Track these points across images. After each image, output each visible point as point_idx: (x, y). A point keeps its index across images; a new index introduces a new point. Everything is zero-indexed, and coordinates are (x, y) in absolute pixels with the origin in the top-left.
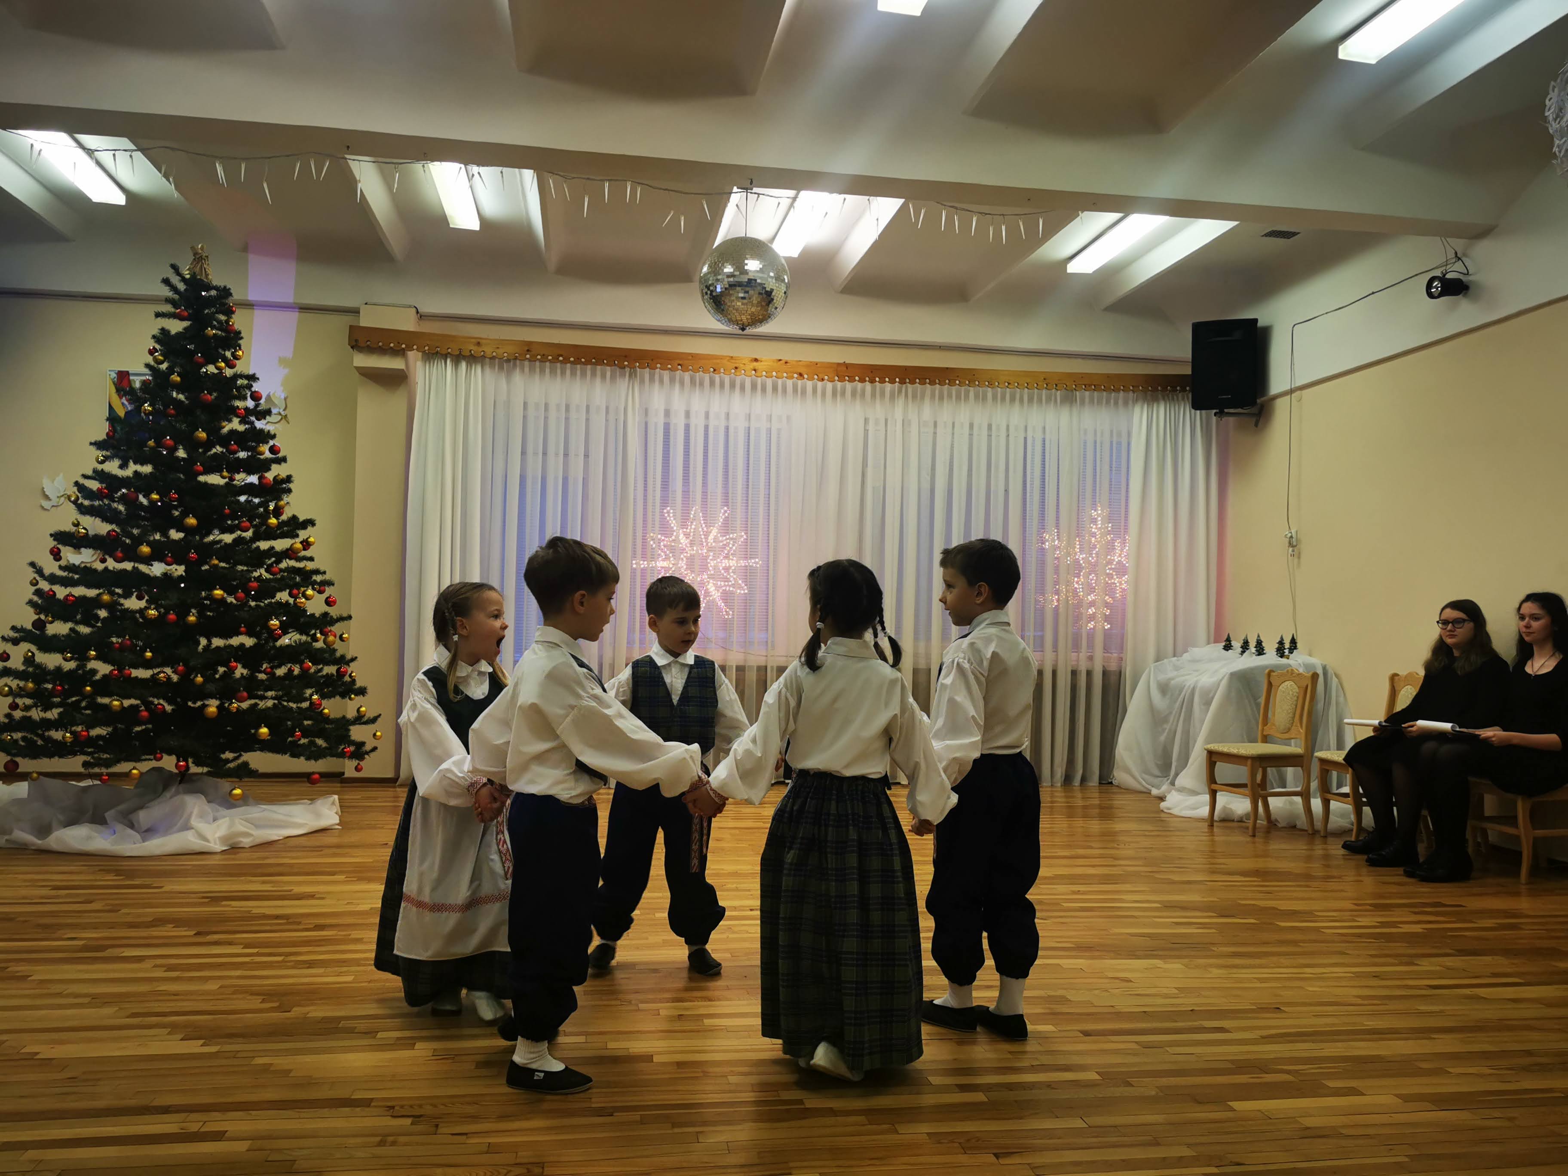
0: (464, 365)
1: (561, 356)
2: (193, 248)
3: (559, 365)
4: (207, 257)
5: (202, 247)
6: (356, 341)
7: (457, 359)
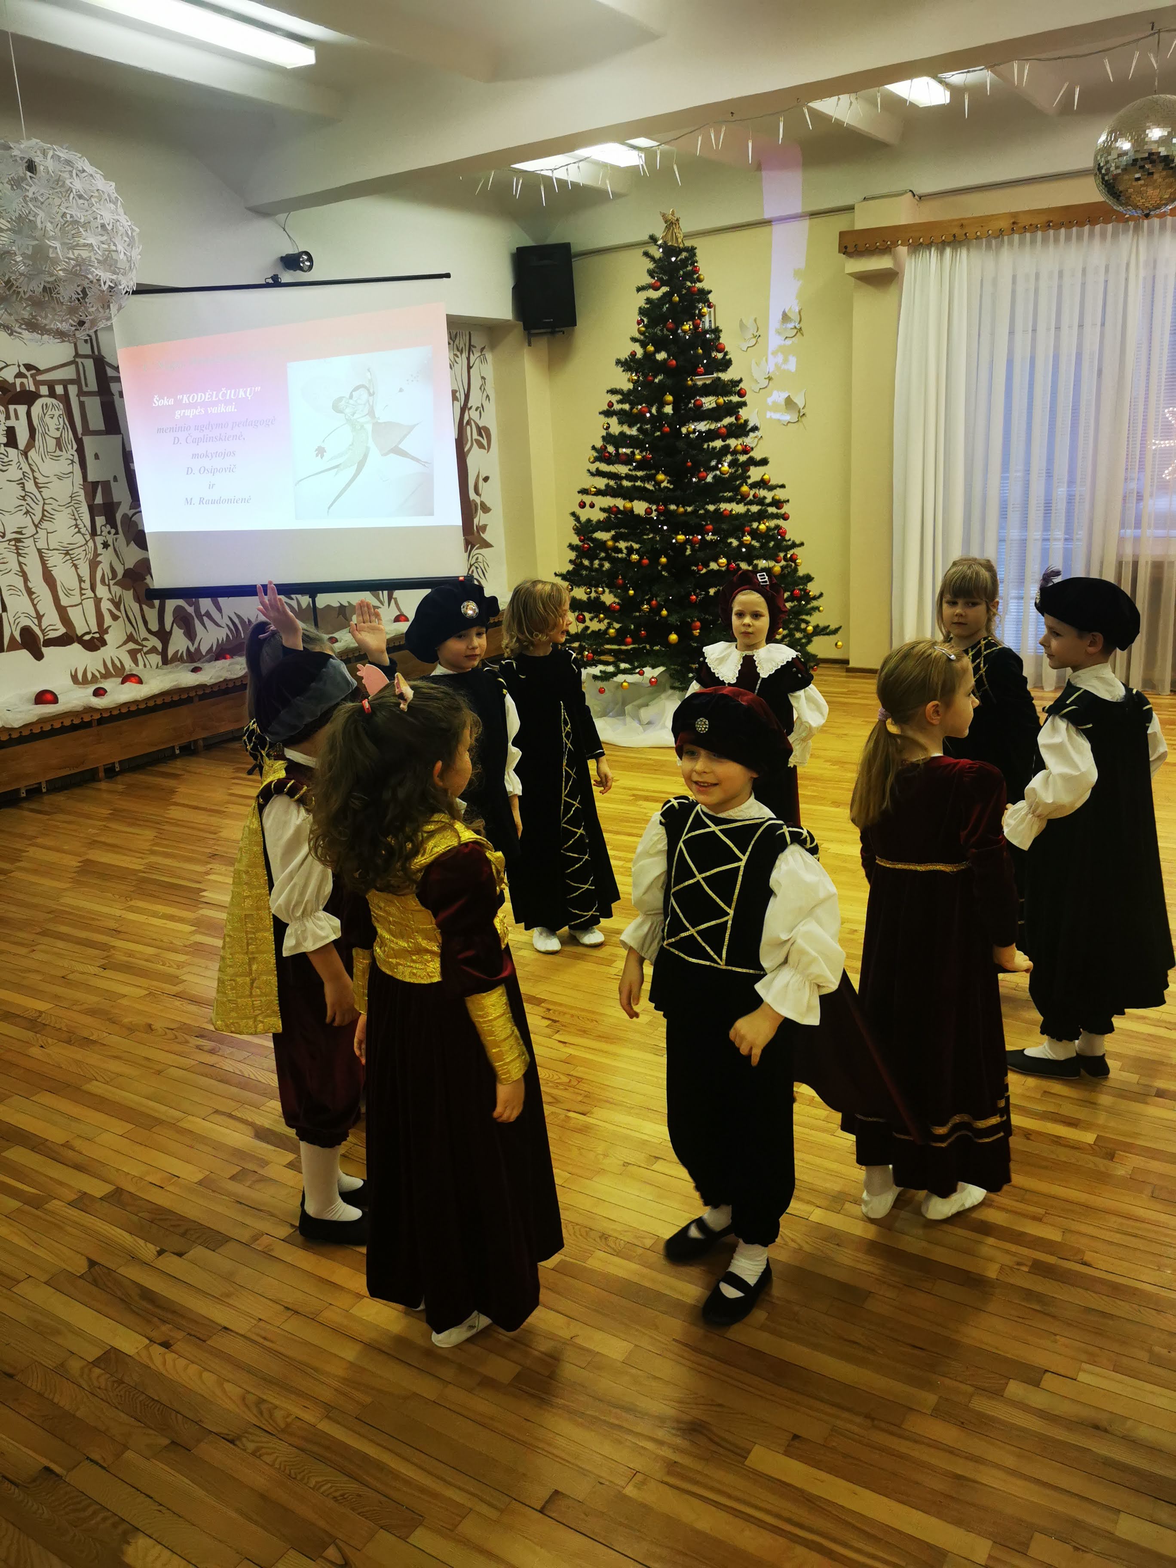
0: (948, 251)
1: (1051, 222)
2: (664, 216)
3: (1051, 232)
4: (677, 220)
5: (673, 211)
6: (846, 247)
7: (942, 246)
